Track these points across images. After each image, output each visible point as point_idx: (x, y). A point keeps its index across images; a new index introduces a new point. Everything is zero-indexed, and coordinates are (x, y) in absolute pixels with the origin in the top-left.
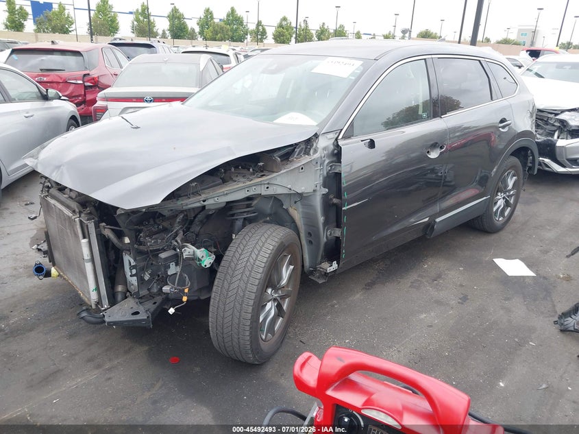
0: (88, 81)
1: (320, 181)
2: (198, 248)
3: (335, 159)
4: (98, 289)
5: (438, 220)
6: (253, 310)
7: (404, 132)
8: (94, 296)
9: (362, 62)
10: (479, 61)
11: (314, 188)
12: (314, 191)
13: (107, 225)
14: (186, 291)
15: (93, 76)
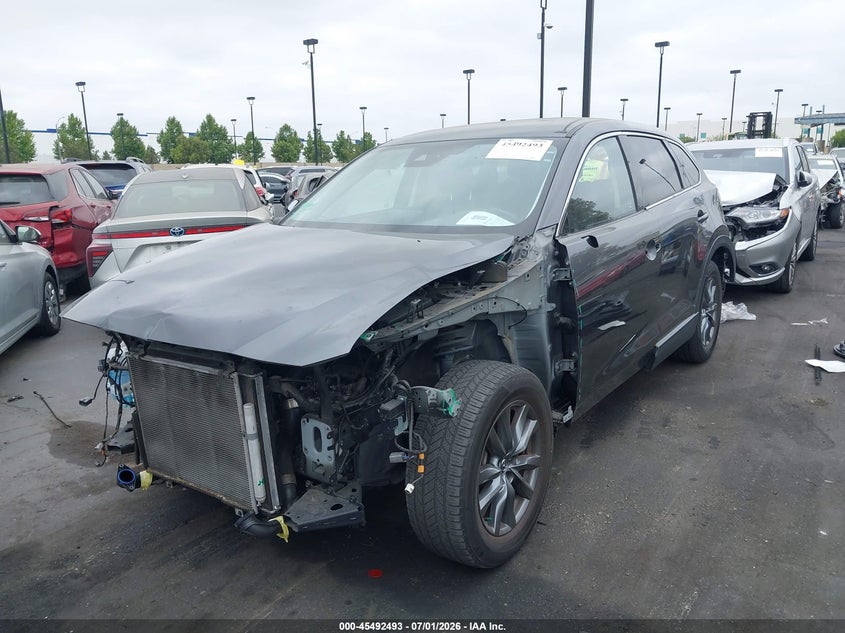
0: (56, 217)
1: (544, 293)
2: (442, 389)
3: (557, 263)
4: (266, 481)
5: (658, 345)
6: (461, 492)
7: (614, 229)
8: (259, 492)
9: (551, 142)
10: (661, 140)
11: (539, 303)
12: (540, 307)
13: (283, 377)
14: (422, 457)
15: (64, 209)
